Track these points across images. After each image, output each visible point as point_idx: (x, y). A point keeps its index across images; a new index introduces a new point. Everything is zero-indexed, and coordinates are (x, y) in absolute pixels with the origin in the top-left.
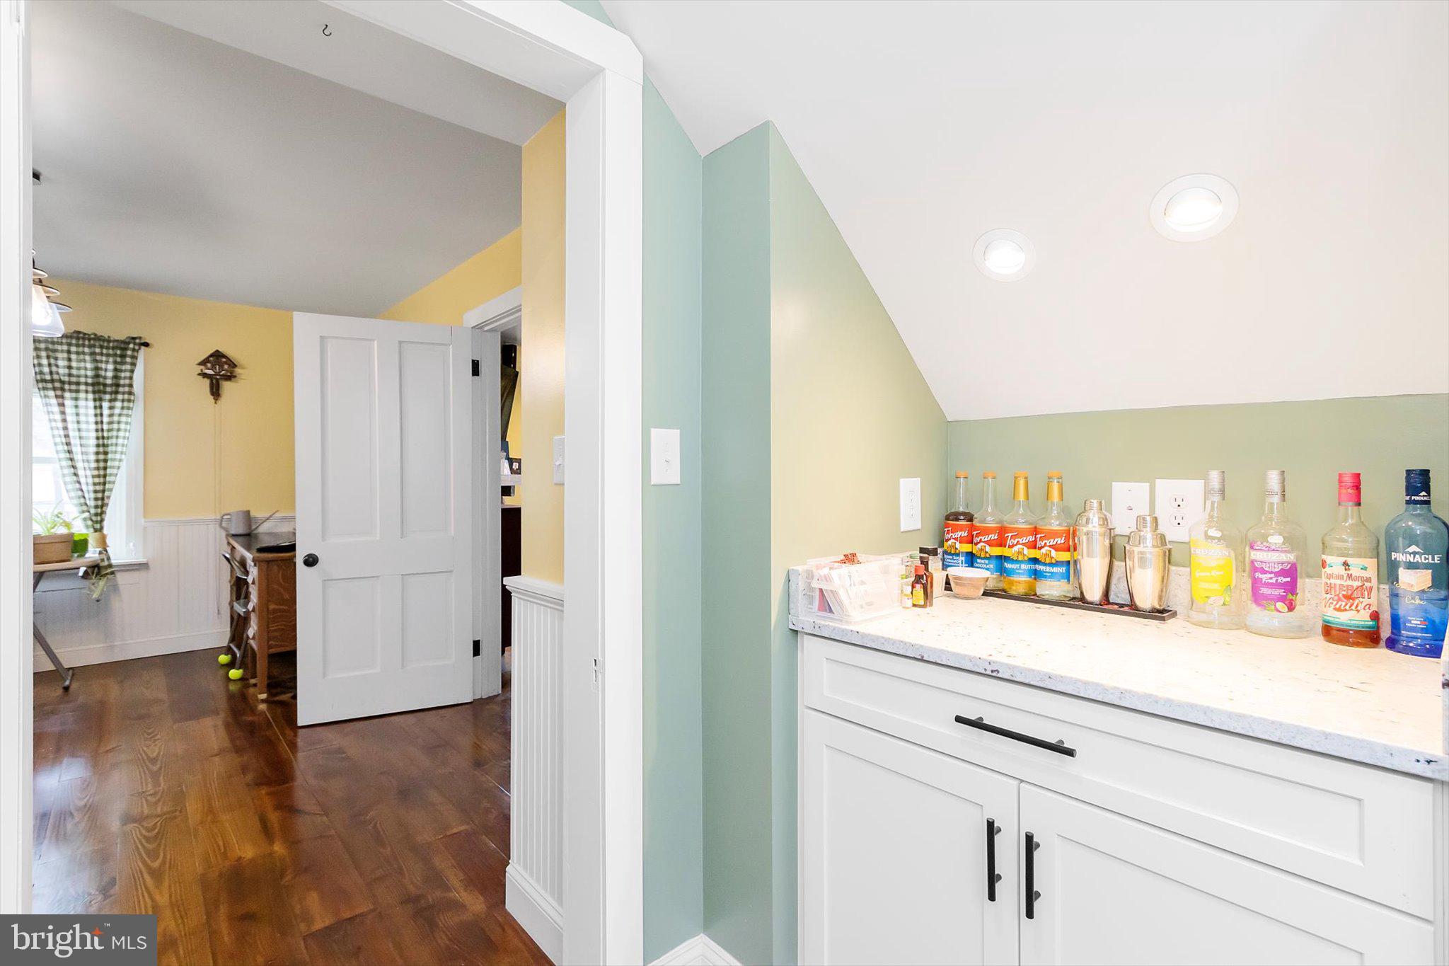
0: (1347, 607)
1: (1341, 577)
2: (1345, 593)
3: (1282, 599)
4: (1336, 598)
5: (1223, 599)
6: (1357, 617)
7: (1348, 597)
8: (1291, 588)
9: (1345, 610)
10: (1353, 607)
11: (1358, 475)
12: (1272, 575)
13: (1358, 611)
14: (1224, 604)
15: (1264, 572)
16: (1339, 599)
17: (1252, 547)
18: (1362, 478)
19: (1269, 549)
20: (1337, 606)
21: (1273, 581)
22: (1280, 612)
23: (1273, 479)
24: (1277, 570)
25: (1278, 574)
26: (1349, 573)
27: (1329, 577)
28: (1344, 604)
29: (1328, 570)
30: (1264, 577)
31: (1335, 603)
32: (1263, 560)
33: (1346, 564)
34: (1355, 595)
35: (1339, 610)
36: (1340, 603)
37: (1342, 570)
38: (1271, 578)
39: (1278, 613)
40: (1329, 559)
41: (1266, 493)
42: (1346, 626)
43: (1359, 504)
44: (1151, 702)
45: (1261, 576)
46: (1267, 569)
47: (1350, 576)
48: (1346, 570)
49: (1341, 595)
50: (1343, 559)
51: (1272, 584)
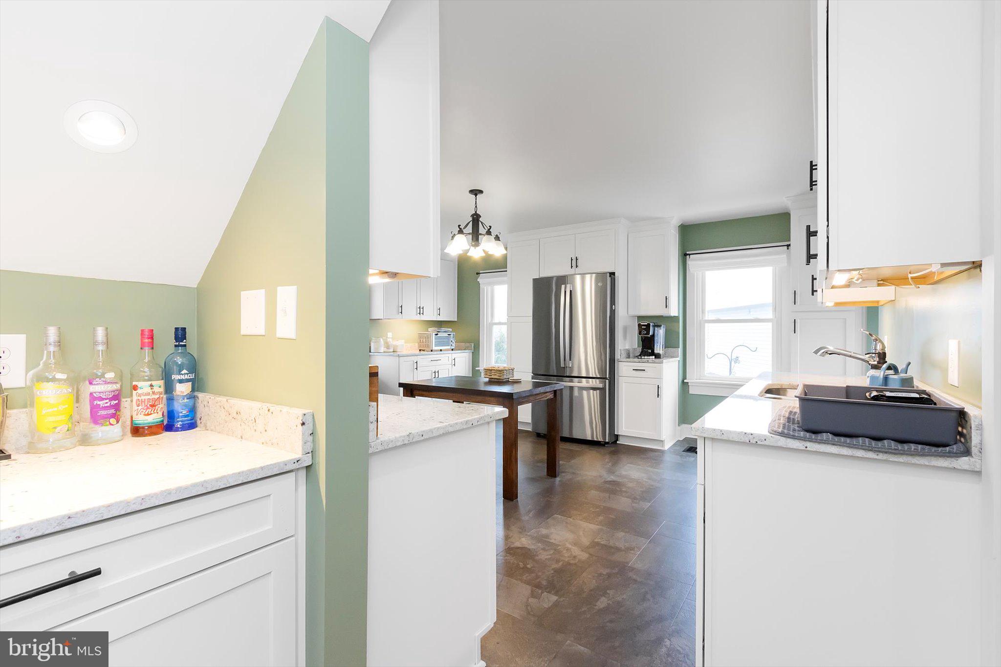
0: (152, 412)
1: (148, 394)
2: (151, 403)
3: (113, 416)
4: (145, 408)
5: (67, 426)
6: (156, 417)
7: (152, 406)
8: (117, 407)
9: (151, 414)
10: (155, 411)
11: (152, 331)
12: (107, 401)
13: (158, 413)
14: (68, 430)
15: (101, 399)
16: (148, 408)
17: (91, 383)
18: (154, 332)
19: (106, 383)
20: (146, 413)
21: (108, 404)
22: (113, 425)
23: (100, 333)
24: (111, 396)
25: (111, 399)
26: (153, 391)
27: (140, 395)
28: (150, 410)
29: (139, 391)
30: (101, 403)
31: (144, 411)
32: (102, 391)
33: (151, 386)
34: (156, 404)
35: (148, 414)
36: (148, 410)
37: (149, 390)
38: (107, 403)
39: (112, 426)
40: (140, 384)
41: (95, 343)
42: (152, 423)
43: (153, 348)
44: (166, 495)
45: (99, 403)
46: (104, 397)
47: (153, 393)
48: (151, 389)
49: (148, 405)
50: (150, 383)
51: (107, 407)
